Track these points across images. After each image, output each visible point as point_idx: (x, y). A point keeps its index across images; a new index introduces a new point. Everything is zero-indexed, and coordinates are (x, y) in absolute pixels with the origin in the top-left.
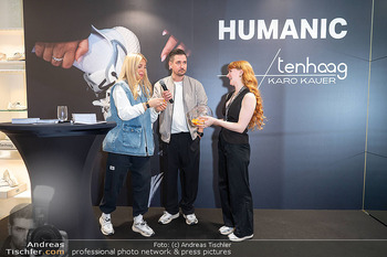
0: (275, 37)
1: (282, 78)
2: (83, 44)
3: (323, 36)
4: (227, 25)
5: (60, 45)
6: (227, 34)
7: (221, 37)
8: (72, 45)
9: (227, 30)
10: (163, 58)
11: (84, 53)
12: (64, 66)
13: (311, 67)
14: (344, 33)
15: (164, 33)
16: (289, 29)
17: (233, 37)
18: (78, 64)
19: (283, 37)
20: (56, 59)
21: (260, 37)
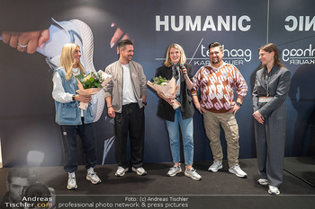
0: (199, 29)
1: (204, 61)
2: (45, 34)
3: (234, 29)
4: (162, 19)
5: (24, 34)
6: (162, 27)
7: (158, 29)
8: (35, 34)
9: (162, 23)
10: (112, 45)
11: (46, 41)
12: (29, 51)
13: (226, 53)
14: (248, 27)
15: (113, 25)
16: (209, 23)
17: (167, 29)
18: (40, 50)
19: (204, 29)
20: (21, 46)
21: (187, 29)
